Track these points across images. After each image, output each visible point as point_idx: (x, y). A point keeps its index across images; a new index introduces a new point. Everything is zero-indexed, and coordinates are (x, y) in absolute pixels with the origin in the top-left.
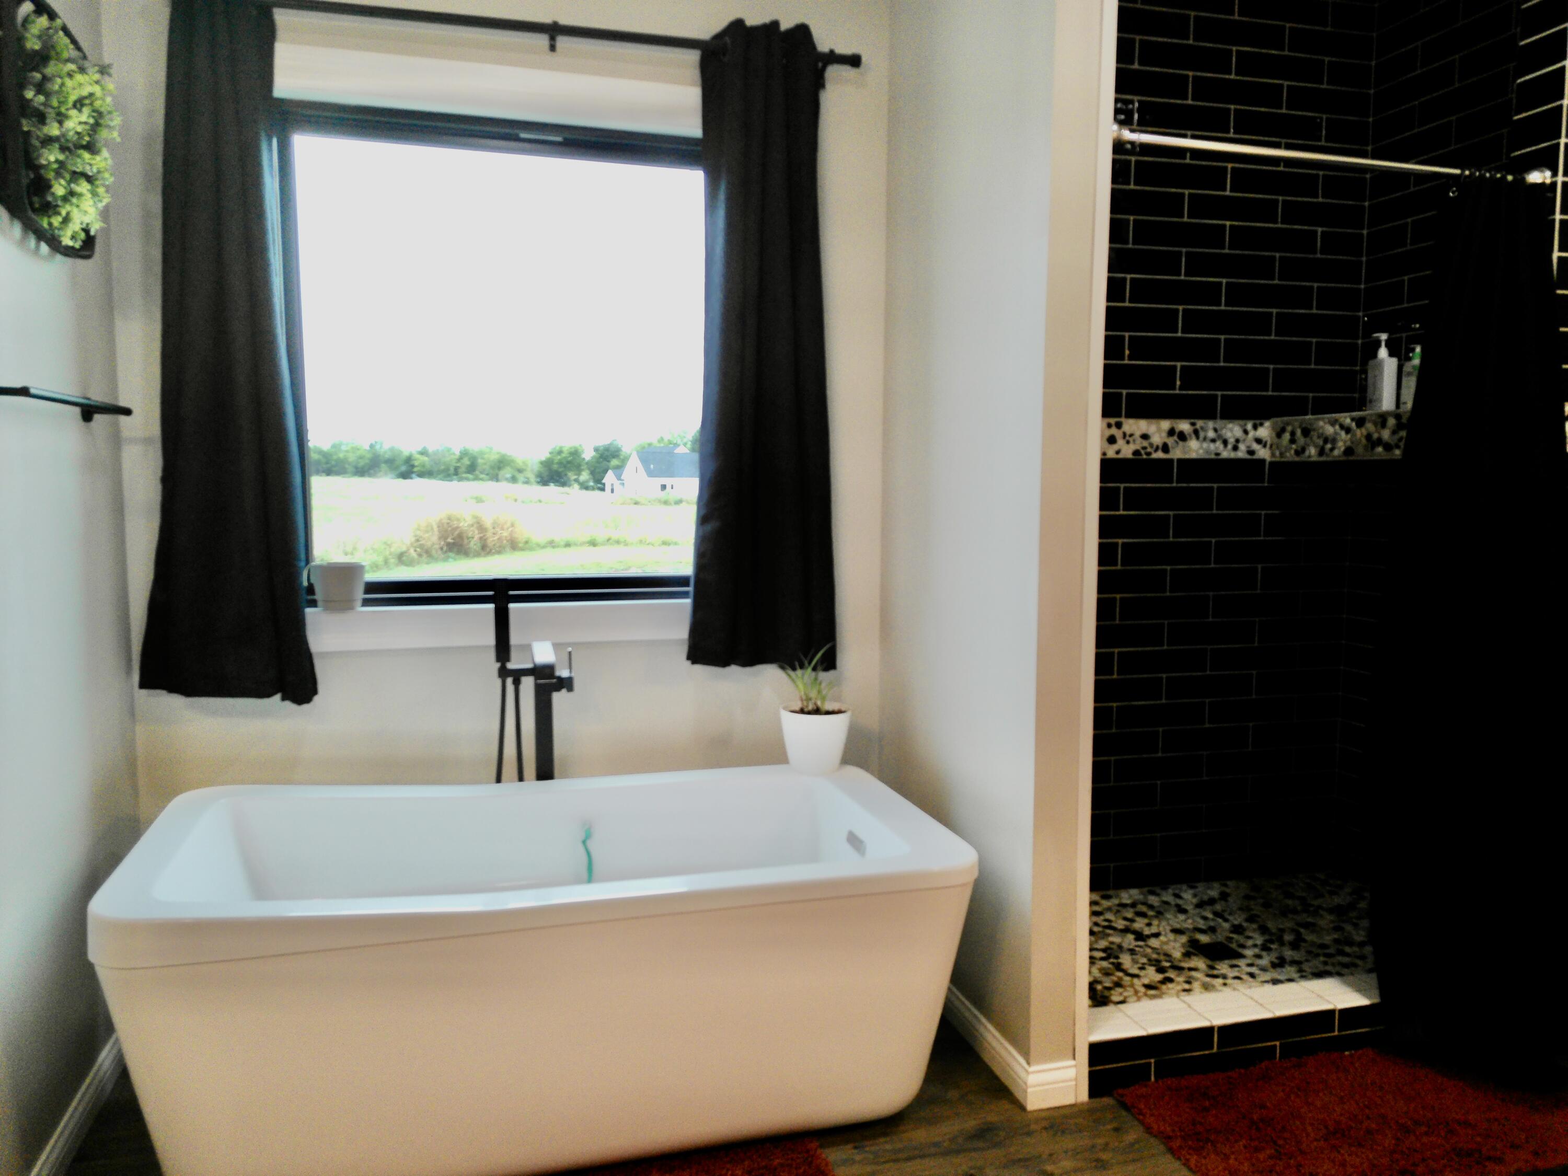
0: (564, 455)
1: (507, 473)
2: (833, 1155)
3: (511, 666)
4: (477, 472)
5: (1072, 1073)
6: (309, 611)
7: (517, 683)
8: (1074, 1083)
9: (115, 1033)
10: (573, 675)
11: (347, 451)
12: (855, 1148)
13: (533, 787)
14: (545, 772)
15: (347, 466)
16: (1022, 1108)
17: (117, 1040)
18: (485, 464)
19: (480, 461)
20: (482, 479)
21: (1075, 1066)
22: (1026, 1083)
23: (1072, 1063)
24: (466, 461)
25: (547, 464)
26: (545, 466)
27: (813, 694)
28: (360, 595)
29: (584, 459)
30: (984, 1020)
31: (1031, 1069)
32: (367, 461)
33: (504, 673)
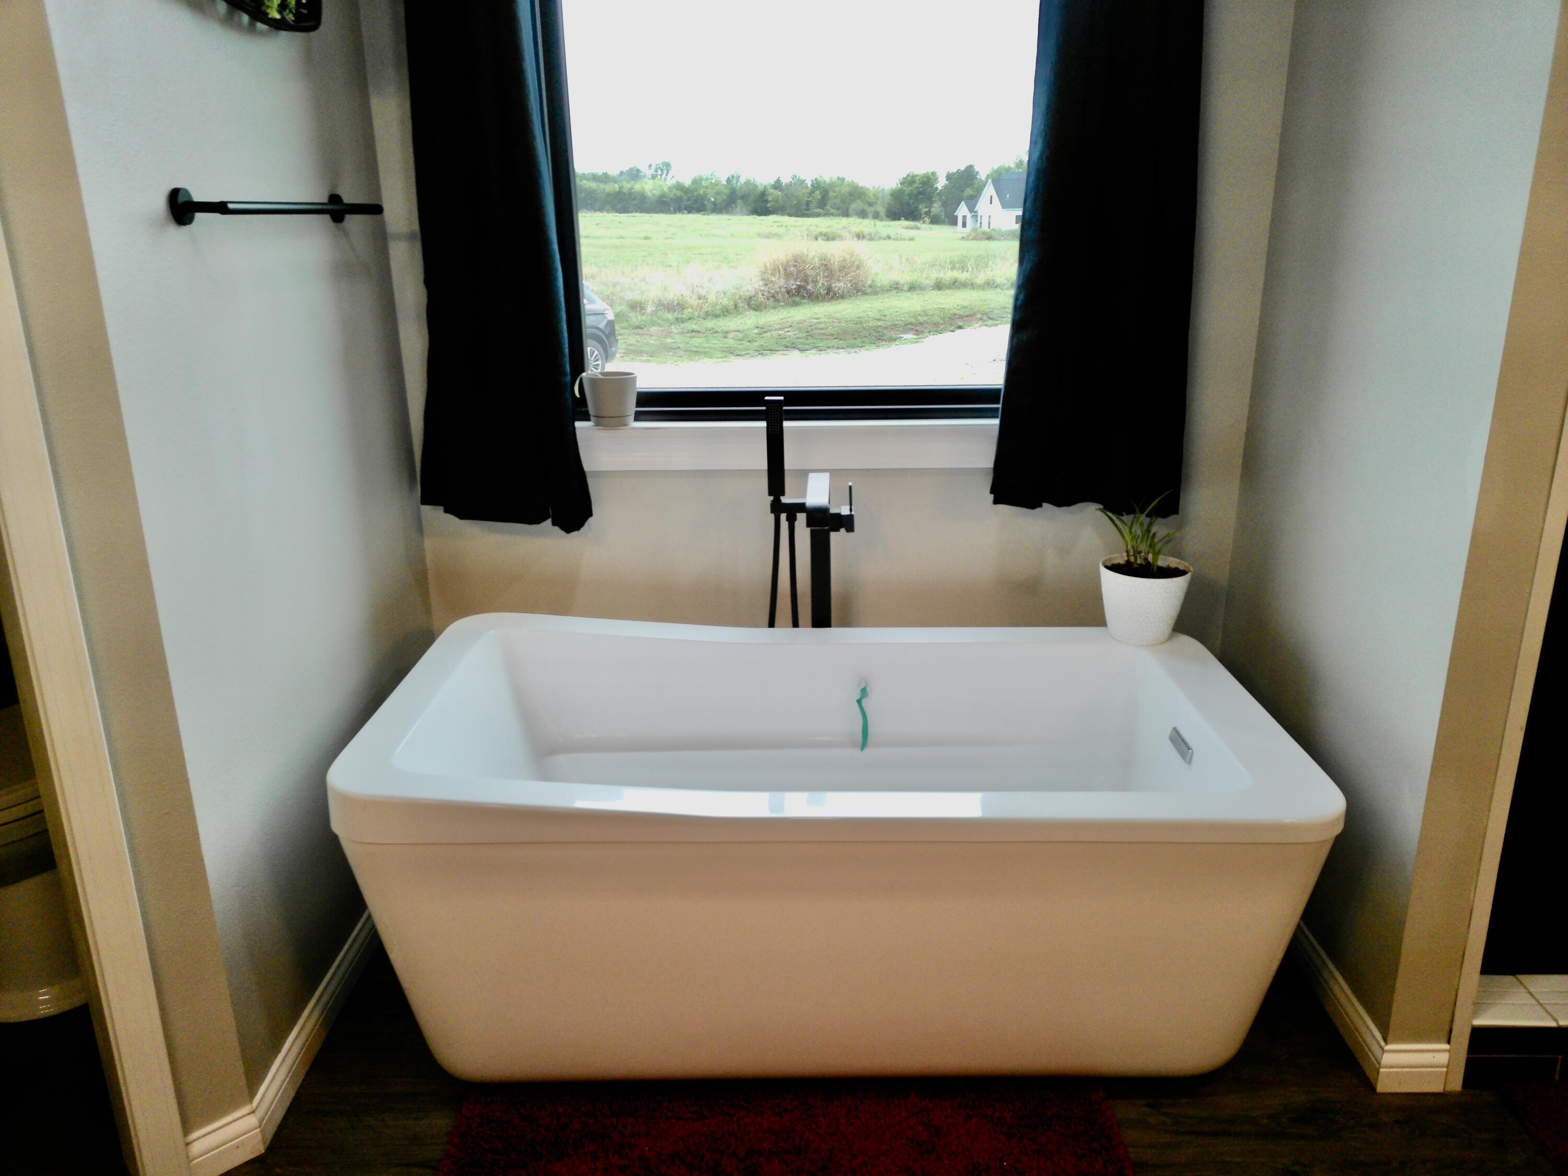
0: (915, 185)
1: (856, 205)
2: (1124, 1111)
3: (785, 500)
4: (828, 207)
5: (1443, 1058)
6: (578, 424)
7: (792, 520)
8: (1445, 1070)
9: (367, 910)
10: (853, 513)
11: (707, 187)
12: (1149, 1106)
13: (808, 634)
14: (821, 619)
15: (706, 203)
16: (1373, 1088)
17: (370, 917)
18: (836, 197)
19: (831, 194)
20: (832, 215)
21: (1449, 1051)
22: (1379, 1064)
23: (1447, 1047)
24: (818, 195)
25: (897, 195)
26: (896, 198)
27: (1143, 547)
28: (632, 407)
29: (937, 188)
30: (1331, 966)
31: (1387, 1048)
32: (725, 197)
33: (777, 508)
